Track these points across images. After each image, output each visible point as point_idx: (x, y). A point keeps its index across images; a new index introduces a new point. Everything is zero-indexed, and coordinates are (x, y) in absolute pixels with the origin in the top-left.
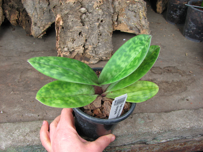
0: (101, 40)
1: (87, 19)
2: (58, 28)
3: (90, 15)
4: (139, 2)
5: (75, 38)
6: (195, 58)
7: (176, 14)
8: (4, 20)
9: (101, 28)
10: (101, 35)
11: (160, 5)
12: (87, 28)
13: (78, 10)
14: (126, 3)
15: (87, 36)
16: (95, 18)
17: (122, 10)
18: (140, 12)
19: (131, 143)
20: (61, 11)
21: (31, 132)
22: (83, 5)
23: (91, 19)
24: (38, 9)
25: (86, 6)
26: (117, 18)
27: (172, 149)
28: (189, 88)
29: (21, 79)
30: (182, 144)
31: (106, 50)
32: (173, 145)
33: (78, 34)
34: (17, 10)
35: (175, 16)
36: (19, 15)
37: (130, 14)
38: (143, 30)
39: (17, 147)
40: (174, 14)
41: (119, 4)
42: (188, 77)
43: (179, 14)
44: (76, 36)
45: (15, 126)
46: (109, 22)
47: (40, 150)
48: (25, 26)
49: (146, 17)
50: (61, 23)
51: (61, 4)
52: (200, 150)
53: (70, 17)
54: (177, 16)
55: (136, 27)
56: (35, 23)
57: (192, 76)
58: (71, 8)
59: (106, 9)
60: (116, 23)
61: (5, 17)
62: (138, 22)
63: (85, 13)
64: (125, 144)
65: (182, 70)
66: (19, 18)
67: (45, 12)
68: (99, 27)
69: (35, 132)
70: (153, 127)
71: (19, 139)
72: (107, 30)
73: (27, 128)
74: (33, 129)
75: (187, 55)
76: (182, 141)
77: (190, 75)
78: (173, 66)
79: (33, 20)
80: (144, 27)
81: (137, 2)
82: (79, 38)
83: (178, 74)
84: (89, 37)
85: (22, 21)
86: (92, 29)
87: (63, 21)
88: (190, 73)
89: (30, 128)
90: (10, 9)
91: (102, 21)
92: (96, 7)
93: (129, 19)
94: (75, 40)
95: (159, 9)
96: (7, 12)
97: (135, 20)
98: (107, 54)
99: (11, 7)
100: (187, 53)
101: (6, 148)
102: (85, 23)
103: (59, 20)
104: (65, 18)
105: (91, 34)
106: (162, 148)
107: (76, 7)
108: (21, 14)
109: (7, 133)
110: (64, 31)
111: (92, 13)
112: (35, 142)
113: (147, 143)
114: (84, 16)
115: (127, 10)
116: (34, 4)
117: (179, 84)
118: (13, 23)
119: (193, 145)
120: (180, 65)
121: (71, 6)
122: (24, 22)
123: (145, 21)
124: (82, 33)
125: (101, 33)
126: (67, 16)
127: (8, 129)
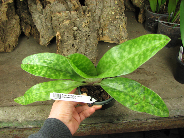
0: (88, 50)
1: (78, 35)
2: (58, 41)
3: (80, 32)
4: (119, 19)
5: (69, 48)
6: (161, 61)
7: (152, 26)
8: (21, 33)
9: (88, 41)
10: (88, 46)
11: (141, 17)
12: (78, 42)
13: (71, 28)
14: (109, 20)
15: (78, 47)
16: (83, 34)
17: (106, 26)
18: (120, 27)
19: (101, 122)
20: (60, 29)
21: (37, 112)
22: (76, 24)
23: (81, 35)
24: (44, 27)
25: (78, 25)
26: (101, 32)
27: (132, 127)
28: (150, 85)
29: (32, 77)
30: (139, 124)
31: (91, 57)
32: (132, 125)
33: (71, 46)
34: (30, 26)
35: (151, 27)
36: (32, 29)
37: (112, 28)
38: (121, 40)
39: (28, 121)
40: (150, 25)
41: (104, 21)
42: (152, 76)
43: (154, 25)
44: (70, 47)
45: (27, 109)
46: (94, 36)
47: (42, 124)
48: (36, 37)
49: (126, 29)
50: (60, 38)
51: (60, 24)
52: (154, 129)
53: (66, 34)
54: (153, 27)
55: (116, 38)
56: (42, 36)
57: (155, 76)
58: (67, 27)
59: (92, 27)
60: (101, 35)
61: (22, 31)
62: (118, 34)
63: (77, 31)
64: (97, 122)
65: (149, 71)
66: (32, 31)
67: (49, 28)
68: (86, 40)
69: (39, 112)
70: (116, 112)
71: (29, 116)
72: (93, 42)
73: (34, 110)
74: (38, 111)
75: (155, 59)
76: (139, 122)
77: (154, 75)
78: (142, 68)
79: (41, 34)
80: (123, 38)
81: (117, 19)
82: (72, 49)
83: (144, 74)
84: (79, 48)
85: (33, 34)
86: (81, 42)
87: (61, 36)
88: (154, 74)
89: (36, 110)
90: (25, 25)
91: (89, 36)
92: (84, 26)
93: (110, 32)
94: (69, 50)
95: (140, 20)
96: (23, 27)
97: (115, 33)
98: (92, 59)
99: (26, 24)
100: (156, 57)
101: (21, 121)
102: (76, 37)
103: (59, 35)
104: (62, 34)
105: (80, 46)
106: (124, 126)
107: (70, 27)
108: (33, 28)
109: (22, 113)
110: (62, 44)
111: (82, 30)
112: (39, 119)
113: (113, 122)
114: (76, 33)
115: (110, 26)
116: (42, 23)
117: (143, 82)
118: (27, 35)
119: (147, 125)
120: (148, 67)
121: (67, 26)
122: (35, 34)
123: (124, 33)
124: (74, 45)
125: (88, 45)
126: (64, 33)
127: (23, 110)
